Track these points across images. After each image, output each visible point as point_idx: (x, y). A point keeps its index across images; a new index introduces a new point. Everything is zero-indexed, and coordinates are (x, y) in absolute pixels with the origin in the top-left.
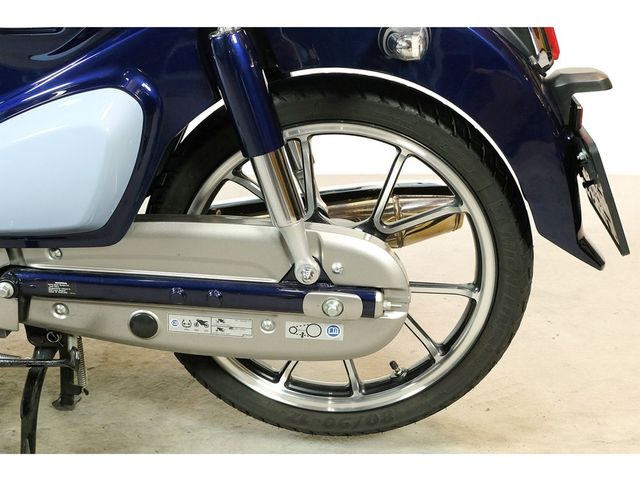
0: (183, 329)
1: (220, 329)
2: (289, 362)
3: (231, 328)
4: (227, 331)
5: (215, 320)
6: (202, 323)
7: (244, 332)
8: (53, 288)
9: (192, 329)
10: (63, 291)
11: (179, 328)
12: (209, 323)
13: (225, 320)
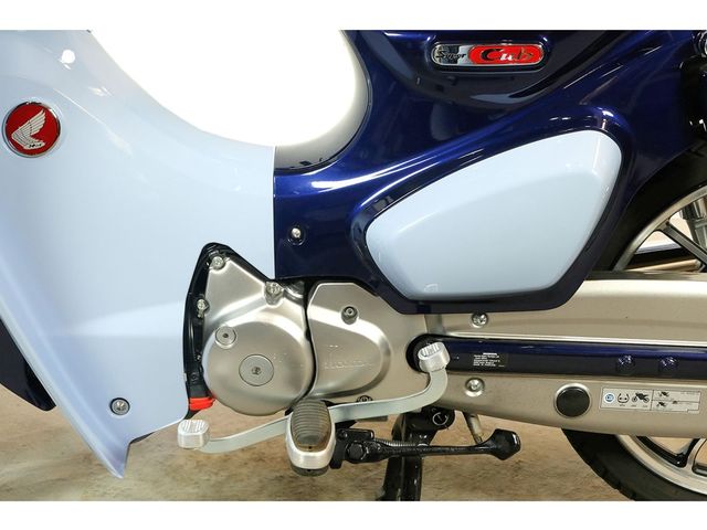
0: (618, 405)
1: (662, 404)
2: (698, 440)
3: (675, 402)
4: (670, 406)
5: (657, 394)
6: (642, 397)
7: (689, 407)
8: (478, 360)
9: (628, 405)
10: (490, 364)
11: (614, 404)
12: (650, 397)
13: (670, 393)
